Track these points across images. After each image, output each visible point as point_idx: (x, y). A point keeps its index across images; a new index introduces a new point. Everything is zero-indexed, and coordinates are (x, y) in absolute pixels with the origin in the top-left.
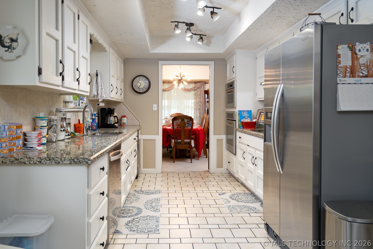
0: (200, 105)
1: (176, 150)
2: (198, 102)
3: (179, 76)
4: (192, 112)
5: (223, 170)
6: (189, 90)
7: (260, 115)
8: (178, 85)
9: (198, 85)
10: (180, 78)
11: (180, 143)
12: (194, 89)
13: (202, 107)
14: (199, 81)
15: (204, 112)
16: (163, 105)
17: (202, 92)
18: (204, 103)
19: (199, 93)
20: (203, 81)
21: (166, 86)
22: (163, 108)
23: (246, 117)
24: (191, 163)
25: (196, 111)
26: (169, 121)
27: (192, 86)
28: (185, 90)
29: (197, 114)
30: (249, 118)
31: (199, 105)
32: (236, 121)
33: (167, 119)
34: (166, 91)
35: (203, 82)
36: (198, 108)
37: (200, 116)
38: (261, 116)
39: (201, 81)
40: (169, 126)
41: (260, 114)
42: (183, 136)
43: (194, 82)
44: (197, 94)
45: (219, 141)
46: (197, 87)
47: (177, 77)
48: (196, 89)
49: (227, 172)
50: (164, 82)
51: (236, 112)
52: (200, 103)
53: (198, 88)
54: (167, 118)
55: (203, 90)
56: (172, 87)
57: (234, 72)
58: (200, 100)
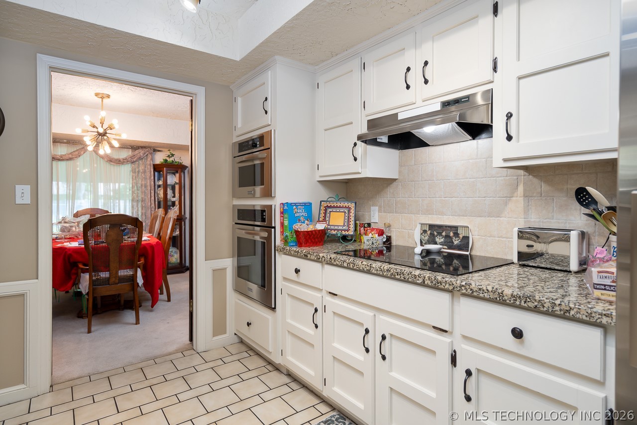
0: (144, 193)
1: (95, 299)
2: (139, 185)
3: (98, 125)
4: (128, 204)
5: (227, 337)
6: (119, 162)
7: (325, 213)
8: (97, 146)
9: (141, 152)
10: (101, 130)
11: (107, 281)
12: (131, 161)
13: (149, 197)
14: (142, 145)
15: (153, 205)
16: (55, 192)
17: (149, 167)
18: (153, 188)
19: (141, 168)
20: (150, 145)
21: (62, 150)
22: (54, 198)
23: (302, 219)
24: (136, 324)
25: (135, 204)
26: (71, 226)
27: (126, 154)
28: (111, 161)
29: (138, 210)
30: (308, 220)
31: (142, 192)
32: (274, 228)
33: (65, 222)
34: (62, 160)
35: (150, 147)
36: (140, 198)
37: (145, 213)
38: (328, 215)
39: (147, 145)
40: (72, 239)
41: (326, 210)
42: (113, 265)
43: (131, 146)
44: (137, 170)
45: (218, 274)
46: (138, 156)
47: (94, 127)
48: (135, 160)
49: (236, 340)
50: (57, 140)
51: (275, 206)
52: (144, 187)
53: (140, 158)
54: (67, 220)
55: (149, 161)
56: (77, 153)
57: (266, 112)
58: (143, 182)
